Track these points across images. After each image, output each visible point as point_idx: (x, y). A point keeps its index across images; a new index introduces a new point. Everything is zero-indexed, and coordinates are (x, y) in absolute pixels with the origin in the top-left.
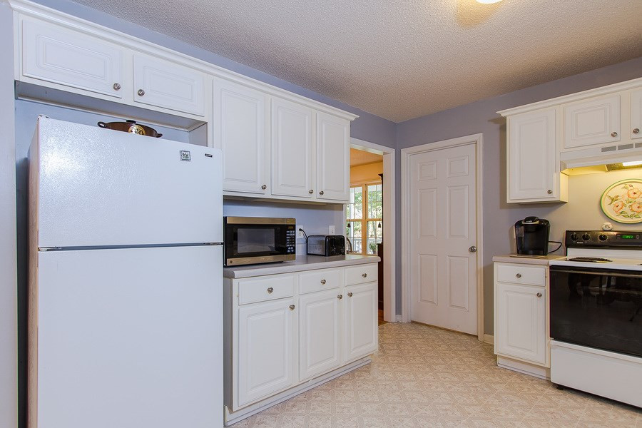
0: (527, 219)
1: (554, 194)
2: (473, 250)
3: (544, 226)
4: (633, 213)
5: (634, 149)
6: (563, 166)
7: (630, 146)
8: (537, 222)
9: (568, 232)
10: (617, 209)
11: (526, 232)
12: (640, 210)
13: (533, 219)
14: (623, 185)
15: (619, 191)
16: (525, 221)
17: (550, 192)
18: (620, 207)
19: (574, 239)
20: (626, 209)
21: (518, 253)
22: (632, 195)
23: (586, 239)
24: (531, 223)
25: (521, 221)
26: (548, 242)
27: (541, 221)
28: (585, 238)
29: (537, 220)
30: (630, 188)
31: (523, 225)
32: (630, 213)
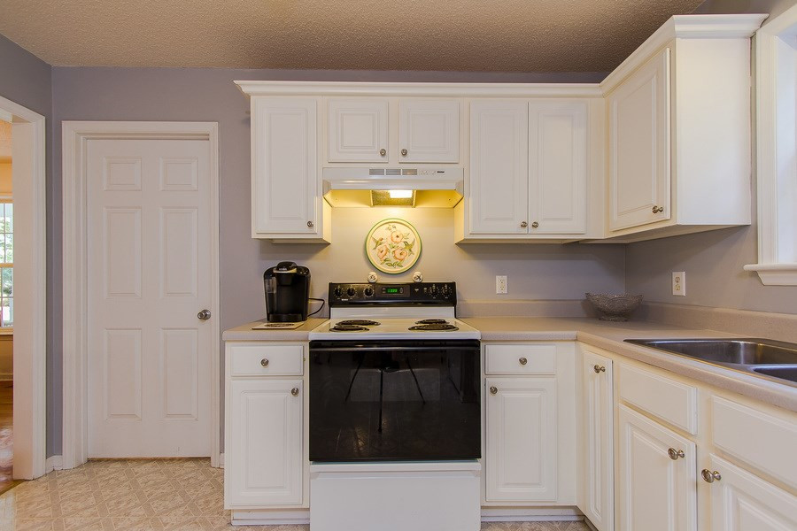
0: (280, 266)
1: (316, 229)
2: (204, 316)
3: (303, 276)
4: (396, 261)
5: (402, 177)
6: (327, 187)
7: (397, 172)
8: (294, 271)
9: (332, 286)
10: (381, 255)
11: (280, 285)
12: (402, 257)
13: (288, 265)
14: (387, 226)
15: (383, 233)
16: (278, 268)
17: (310, 225)
18: (384, 253)
19: (340, 295)
20: (390, 256)
21: (268, 319)
22: (395, 239)
23: (352, 295)
24: (284, 271)
25: (272, 269)
26: (307, 299)
27: (299, 269)
28: (351, 292)
29: (295, 267)
30: (393, 230)
31: (274, 275)
32: (393, 261)
